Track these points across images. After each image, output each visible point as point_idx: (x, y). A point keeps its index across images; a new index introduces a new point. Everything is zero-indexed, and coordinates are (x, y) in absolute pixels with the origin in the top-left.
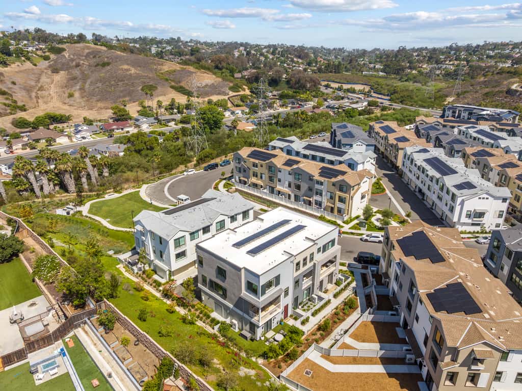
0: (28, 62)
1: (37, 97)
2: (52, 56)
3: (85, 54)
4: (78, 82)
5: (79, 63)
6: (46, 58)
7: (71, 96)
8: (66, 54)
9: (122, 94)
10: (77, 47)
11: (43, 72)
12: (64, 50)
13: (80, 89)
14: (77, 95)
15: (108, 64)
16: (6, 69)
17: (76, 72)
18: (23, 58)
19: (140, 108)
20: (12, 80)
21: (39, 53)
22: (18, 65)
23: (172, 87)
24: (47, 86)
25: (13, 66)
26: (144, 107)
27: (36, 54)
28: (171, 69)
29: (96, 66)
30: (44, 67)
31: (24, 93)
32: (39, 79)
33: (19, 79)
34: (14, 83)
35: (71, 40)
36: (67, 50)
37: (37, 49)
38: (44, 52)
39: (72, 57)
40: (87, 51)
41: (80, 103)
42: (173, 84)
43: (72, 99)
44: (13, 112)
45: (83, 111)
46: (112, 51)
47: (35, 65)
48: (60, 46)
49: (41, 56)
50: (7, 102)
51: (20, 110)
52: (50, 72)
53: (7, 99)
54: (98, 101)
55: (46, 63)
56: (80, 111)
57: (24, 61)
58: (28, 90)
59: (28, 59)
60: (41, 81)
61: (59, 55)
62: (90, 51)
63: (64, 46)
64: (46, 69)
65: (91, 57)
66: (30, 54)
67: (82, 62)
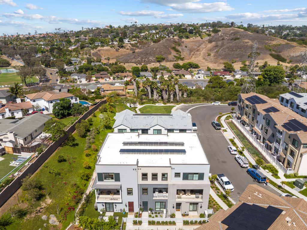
0: (199, 37)
1: (193, 55)
2: (213, 34)
3: (230, 34)
4: (217, 48)
5: (224, 38)
6: (209, 35)
7: (209, 55)
8: (220, 33)
9: (236, 56)
10: (228, 30)
11: (204, 42)
12: (220, 31)
13: (216, 52)
14: (212, 55)
15: (238, 39)
16: (187, 40)
17: (220, 43)
18: (198, 35)
19: (242, 66)
20: (186, 45)
21: (207, 33)
22: (194, 38)
23: (271, 55)
24: (201, 49)
25: (191, 38)
26: (245, 65)
27: (205, 33)
28: (278, 43)
29: (231, 40)
30: (206, 39)
31: (188, 52)
32: (200, 45)
33: (189, 45)
34: (186, 47)
35: (226, 26)
36: (221, 31)
37: (207, 31)
38: (210, 32)
39: (222, 35)
40: (232, 32)
41: (212, 59)
42: (273, 53)
43: (209, 57)
44: (177, 60)
45: (210, 64)
46: (246, 32)
47: (202, 39)
48: (219, 29)
49: (207, 34)
50: (177, 55)
51: (181, 60)
52: (207, 43)
53: (177, 54)
54: (221, 59)
55: (208, 38)
56: (209, 64)
57: (198, 36)
58: (191, 50)
59: (200, 35)
60: (200, 47)
61: (216, 34)
62: (234, 31)
63: (221, 29)
64: (207, 41)
65: (233, 35)
66: (202, 33)
67: (227, 38)
